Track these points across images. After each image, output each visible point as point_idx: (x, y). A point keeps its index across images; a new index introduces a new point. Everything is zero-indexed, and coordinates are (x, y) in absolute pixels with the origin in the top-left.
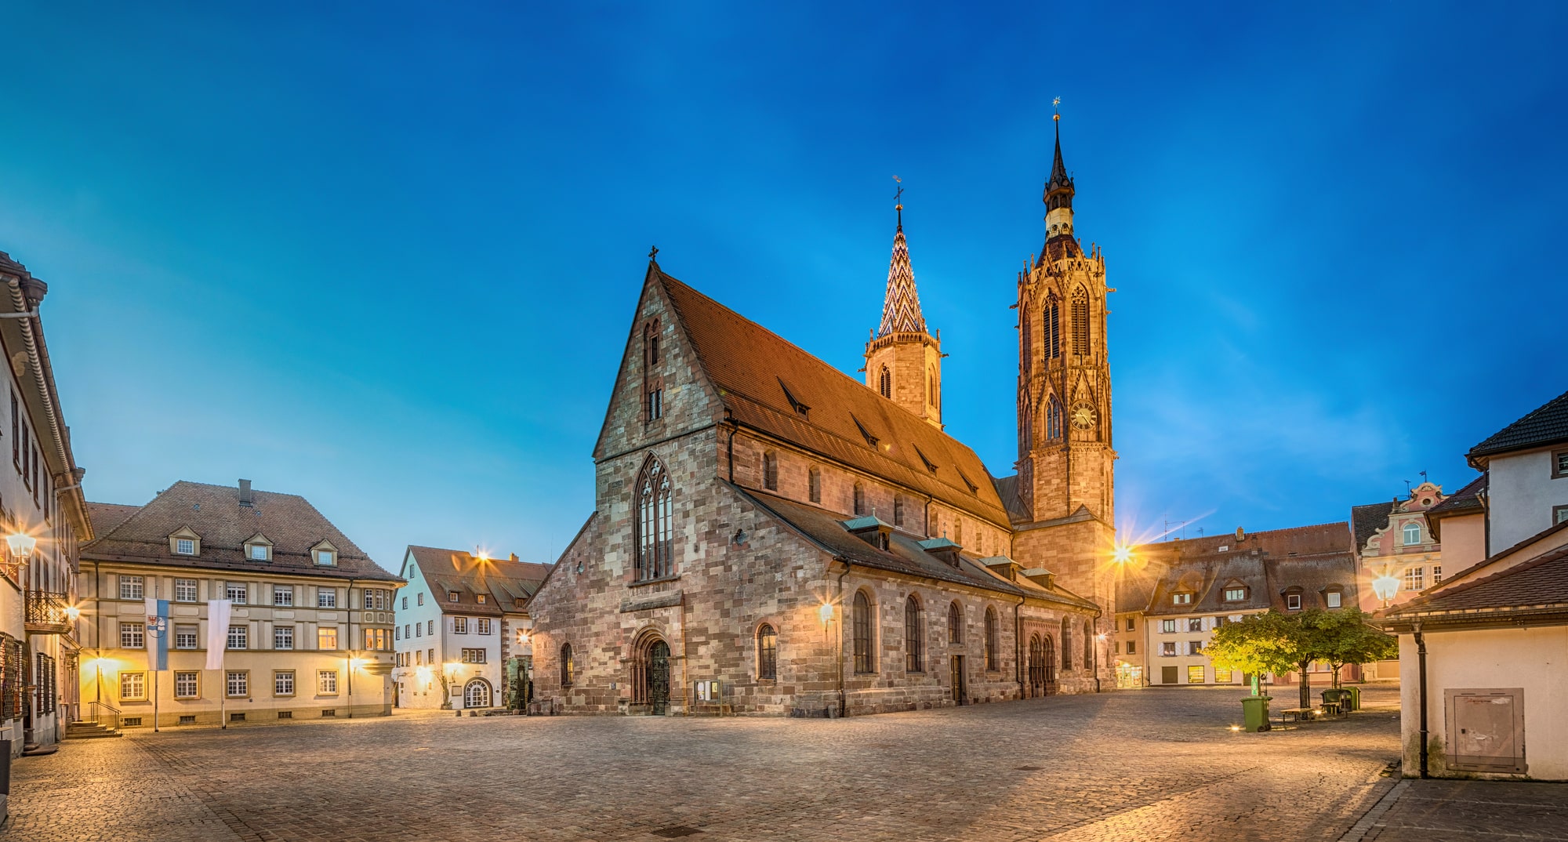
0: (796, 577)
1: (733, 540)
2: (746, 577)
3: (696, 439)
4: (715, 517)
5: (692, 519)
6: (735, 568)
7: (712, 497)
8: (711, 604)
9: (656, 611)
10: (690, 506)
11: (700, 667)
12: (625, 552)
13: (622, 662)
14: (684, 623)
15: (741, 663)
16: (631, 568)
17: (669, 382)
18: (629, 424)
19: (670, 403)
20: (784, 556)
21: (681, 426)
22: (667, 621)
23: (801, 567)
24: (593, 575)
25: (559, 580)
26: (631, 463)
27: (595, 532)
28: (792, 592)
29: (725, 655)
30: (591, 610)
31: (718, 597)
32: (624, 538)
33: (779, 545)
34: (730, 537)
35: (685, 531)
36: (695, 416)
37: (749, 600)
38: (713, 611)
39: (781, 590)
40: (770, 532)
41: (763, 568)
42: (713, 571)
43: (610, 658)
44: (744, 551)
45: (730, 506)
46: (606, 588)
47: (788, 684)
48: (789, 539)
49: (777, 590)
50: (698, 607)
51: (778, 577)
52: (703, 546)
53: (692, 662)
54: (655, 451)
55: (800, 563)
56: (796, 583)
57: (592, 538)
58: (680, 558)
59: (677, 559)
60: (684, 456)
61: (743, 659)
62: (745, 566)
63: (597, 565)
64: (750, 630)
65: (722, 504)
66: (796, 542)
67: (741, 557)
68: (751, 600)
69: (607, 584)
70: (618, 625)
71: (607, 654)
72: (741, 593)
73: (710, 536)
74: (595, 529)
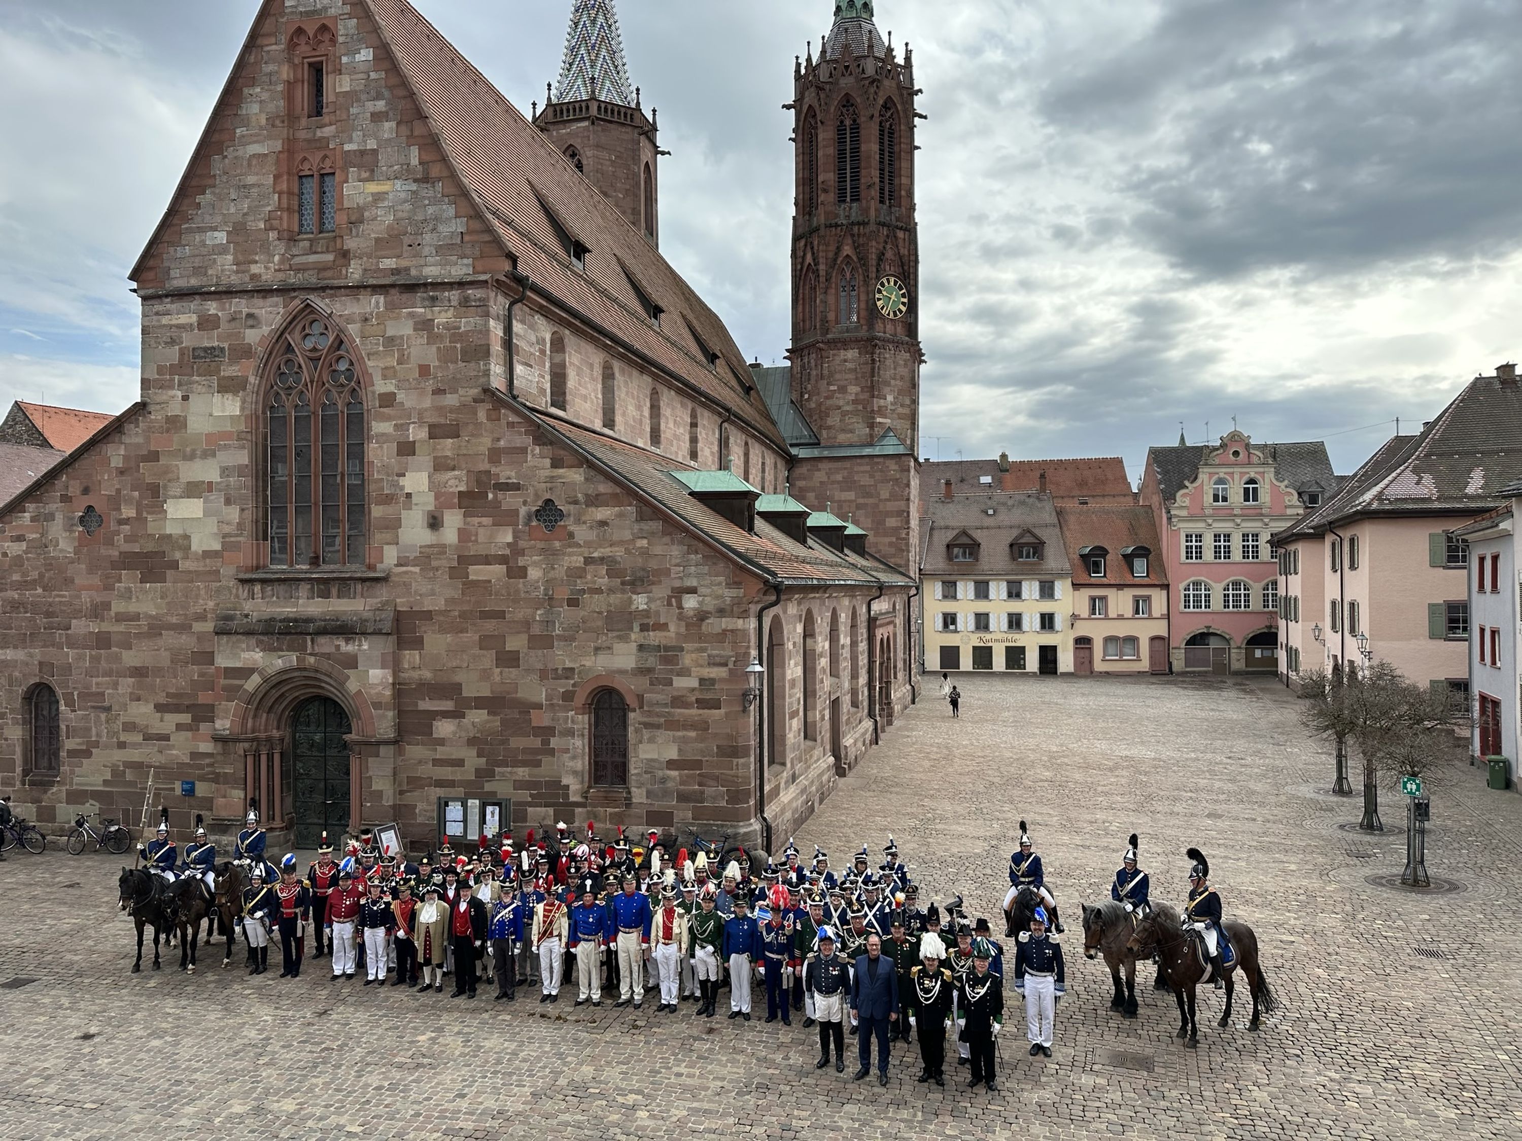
0: (680, 607)
1: (529, 517)
2: (563, 593)
3: (434, 299)
4: (484, 466)
5: (423, 459)
6: (534, 573)
7: (478, 425)
8: (471, 636)
9: (322, 640)
10: (417, 433)
11: (437, 762)
12: (228, 502)
13: (218, 739)
14: (397, 670)
15: (545, 760)
16: (245, 539)
17: (360, 166)
18: (238, 230)
19: (361, 209)
20: (653, 565)
21: (389, 263)
22: (352, 662)
23: (693, 591)
24: (128, 539)
25: (19, 538)
26: (250, 316)
27: (138, 446)
28: (673, 635)
29: (505, 742)
30: (120, 618)
31: (490, 626)
32: (225, 471)
33: (644, 542)
34: (523, 511)
35: (402, 481)
36: (426, 251)
37: (568, 639)
38: (476, 651)
39: (644, 628)
40: (621, 515)
41: (603, 581)
42: (477, 572)
43: (179, 727)
44: (557, 544)
45: (523, 450)
46: (170, 574)
47: (658, 805)
48: (664, 533)
49: (636, 628)
50: (436, 642)
51: (640, 602)
52: (453, 520)
53: (415, 751)
54: (321, 303)
55: (692, 582)
56: (681, 617)
57: (126, 458)
58: (388, 536)
59: (378, 537)
60: (405, 329)
61: (552, 752)
62: (560, 572)
63: (140, 519)
64: (568, 696)
65: (502, 443)
66: (681, 543)
67: (550, 554)
68: (573, 639)
69: (174, 565)
70: (208, 658)
71: (168, 717)
72: (548, 623)
73: (470, 501)
74: (140, 440)
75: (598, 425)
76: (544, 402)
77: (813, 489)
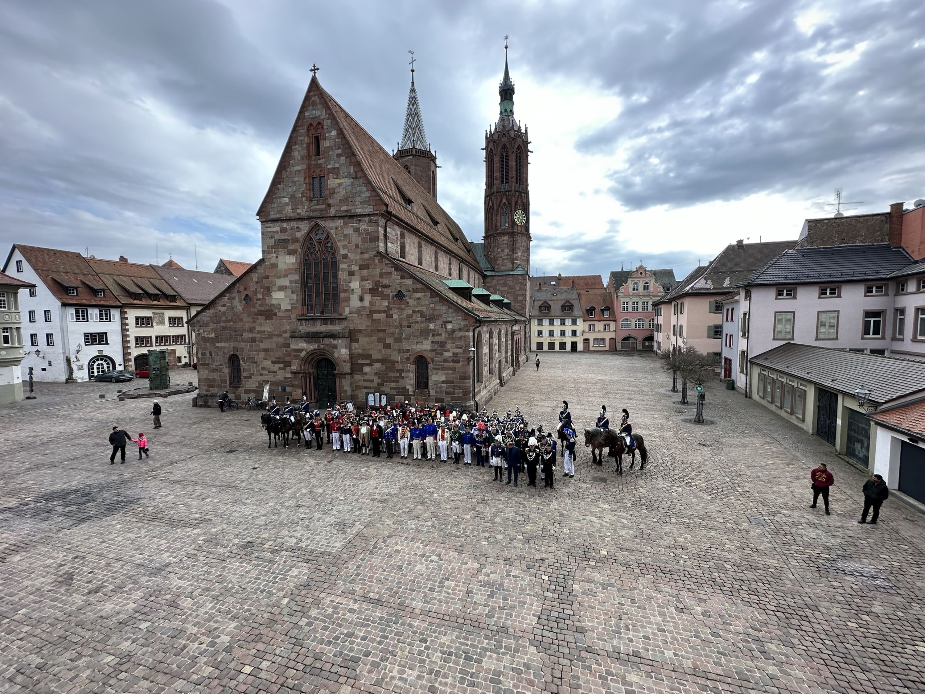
0: (446, 328)
1: (393, 297)
2: (405, 323)
3: (360, 220)
4: (378, 279)
5: (357, 277)
6: (395, 316)
7: (375, 265)
8: (375, 338)
9: (325, 339)
10: (355, 268)
11: (365, 381)
12: (293, 293)
13: (292, 373)
14: (350, 350)
15: (400, 380)
16: (299, 305)
17: (333, 173)
18: (292, 197)
19: (334, 189)
20: (436, 313)
21: (344, 208)
22: (336, 347)
23: (450, 322)
24: (260, 306)
25: (224, 305)
26: (297, 227)
27: (262, 273)
28: (443, 338)
29: (387, 374)
30: (259, 332)
31: (381, 335)
32: (291, 282)
33: (433, 305)
34: (391, 294)
35: (350, 285)
36: (357, 203)
37: (407, 339)
38: (376, 343)
39: (433, 335)
40: (425, 296)
41: (419, 319)
42: (376, 316)
43: (280, 369)
44: (403, 306)
45: (391, 273)
46: (274, 317)
47: (439, 396)
48: (440, 302)
49: (431, 335)
50: (363, 340)
51: (432, 326)
52: (368, 298)
53: (357, 377)
54: (321, 223)
55: (450, 319)
56: (446, 331)
57: (258, 278)
58: (346, 304)
59: (343, 304)
60: (349, 231)
61: (403, 378)
62: (404, 316)
63: (264, 298)
64: (408, 359)
65: (384, 271)
66: (446, 305)
67: (401, 310)
68: (409, 339)
69: (276, 314)
70: (288, 346)
71: (276, 365)
72: (400, 334)
73: (373, 291)
74: (262, 271)
75: (416, 264)
76: (398, 256)
77: (492, 287)
